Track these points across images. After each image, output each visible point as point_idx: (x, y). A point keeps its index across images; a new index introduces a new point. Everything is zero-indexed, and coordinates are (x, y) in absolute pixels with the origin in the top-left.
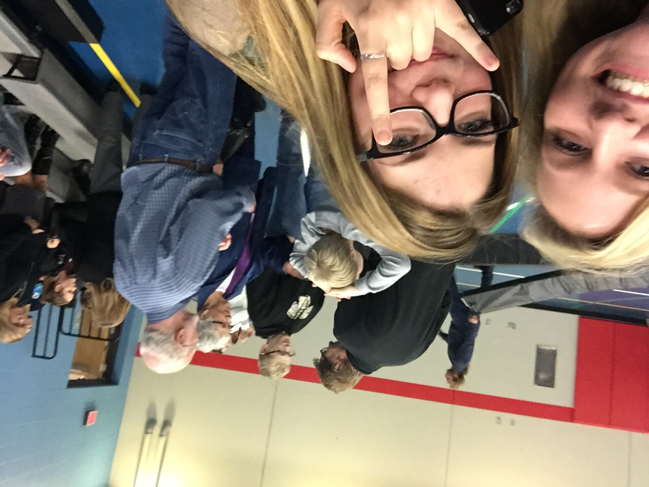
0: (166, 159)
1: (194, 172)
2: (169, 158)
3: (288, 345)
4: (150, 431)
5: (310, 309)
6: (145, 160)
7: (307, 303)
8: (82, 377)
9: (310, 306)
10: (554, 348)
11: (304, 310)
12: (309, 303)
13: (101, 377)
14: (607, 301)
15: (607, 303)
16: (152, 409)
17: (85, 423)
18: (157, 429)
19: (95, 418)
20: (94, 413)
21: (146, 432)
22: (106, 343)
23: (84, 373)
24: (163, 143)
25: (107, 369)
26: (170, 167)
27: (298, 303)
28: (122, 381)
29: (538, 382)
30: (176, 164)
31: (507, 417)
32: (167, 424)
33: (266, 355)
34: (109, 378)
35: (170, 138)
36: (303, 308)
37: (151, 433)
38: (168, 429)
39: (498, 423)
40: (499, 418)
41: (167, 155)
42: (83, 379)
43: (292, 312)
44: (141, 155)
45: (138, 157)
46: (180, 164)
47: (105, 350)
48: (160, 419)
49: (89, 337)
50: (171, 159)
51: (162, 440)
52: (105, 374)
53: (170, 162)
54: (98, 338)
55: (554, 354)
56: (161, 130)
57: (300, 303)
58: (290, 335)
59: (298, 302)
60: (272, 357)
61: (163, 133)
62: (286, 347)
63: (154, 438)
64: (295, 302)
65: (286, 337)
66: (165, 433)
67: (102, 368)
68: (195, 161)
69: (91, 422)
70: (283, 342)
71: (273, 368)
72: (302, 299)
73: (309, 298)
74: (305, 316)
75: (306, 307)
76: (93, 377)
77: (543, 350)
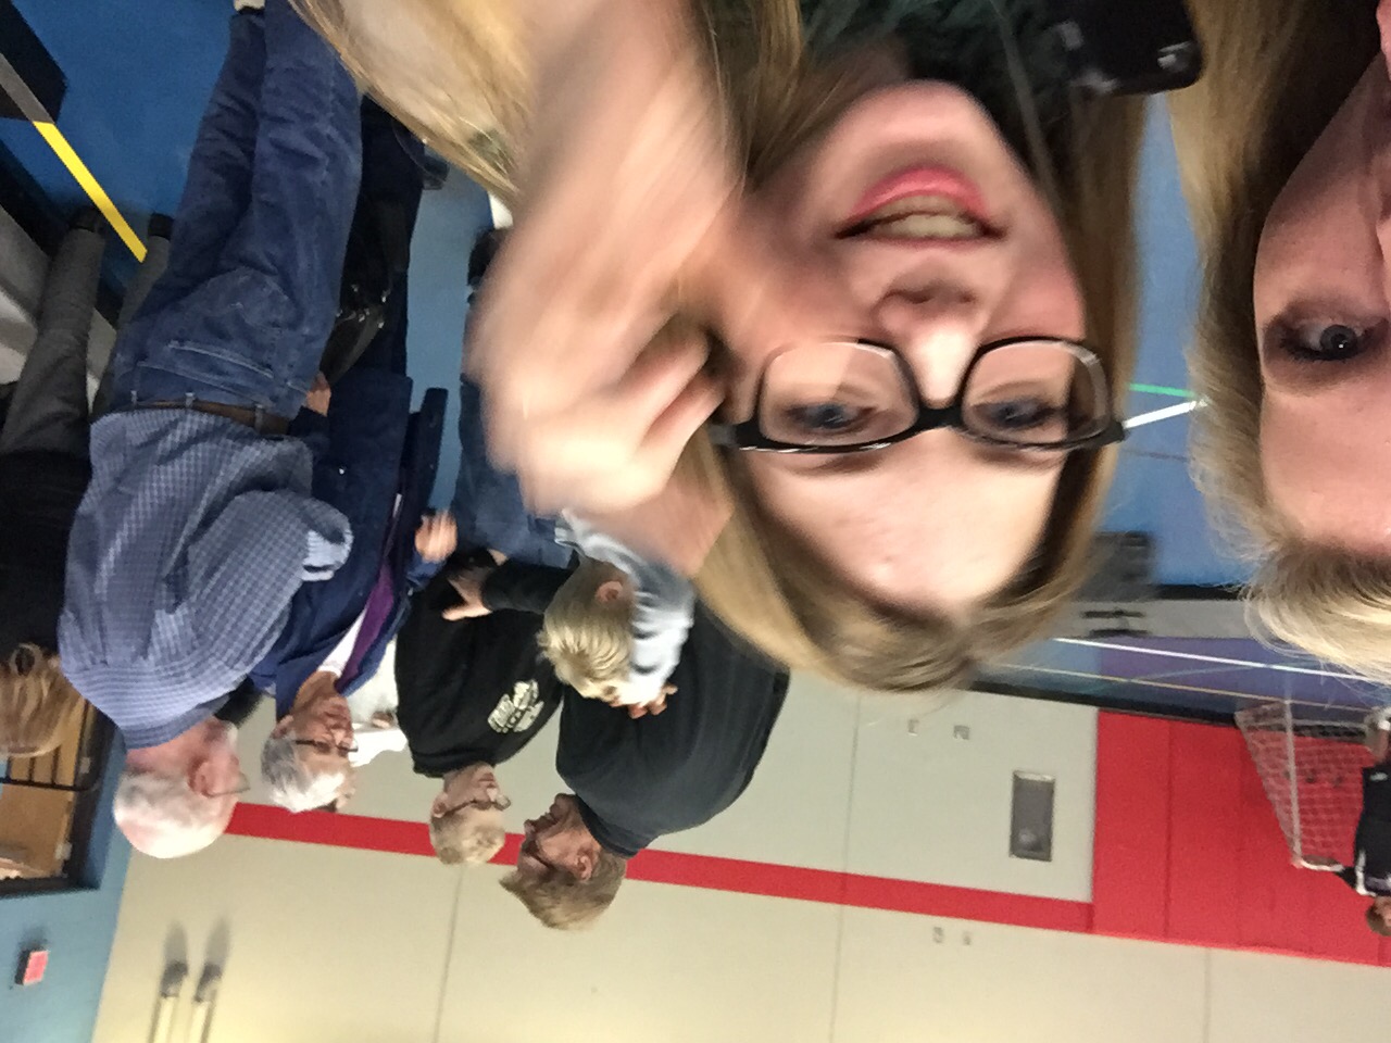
0: (188, 403)
1: (250, 429)
2: (196, 401)
3: (491, 786)
4: (172, 990)
5: (536, 710)
6: (142, 404)
7: (532, 697)
8: (14, 874)
9: (537, 701)
10: (1048, 778)
11: (523, 712)
12: (535, 696)
13: (58, 871)
14: (1156, 676)
15: (1153, 681)
16: (177, 940)
17: (19, 978)
18: (189, 985)
19: (44, 967)
20: (42, 957)
21: (165, 995)
22: (71, 795)
23: (22, 865)
24: (183, 369)
25: (73, 852)
26: (197, 418)
27: (512, 699)
28: (107, 879)
29: (1017, 849)
30: (211, 412)
31: (955, 926)
32: (210, 973)
33: (448, 815)
34: (78, 874)
35: (199, 360)
36: (523, 707)
37: (176, 995)
38: (214, 984)
39: (938, 942)
40: (939, 931)
41: (190, 395)
42: (17, 878)
43: (498, 717)
44: (134, 393)
45: (130, 396)
46: (217, 413)
47: (68, 811)
48: (196, 965)
49: (30, 783)
50: (200, 402)
51: (201, 1011)
52: (67, 865)
53: (198, 407)
54: (53, 785)
55: (1047, 791)
56: (182, 341)
57: (517, 698)
58: (493, 765)
59: (512, 694)
60: (462, 819)
61: (186, 348)
62: (489, 790)
63: (182, 1006)
64: (506, 696)
65: (486, 769)
66: (207, 993)
67: (62, 851)
68: (254, 409)
69: (35, 974)
70: (482, 780)
71: (467, 843)
72: (522, 689)
73: (535, 686)
74: (525, 724)
75: (529, 704)
76: (39, 873)
77: (1027, 781)
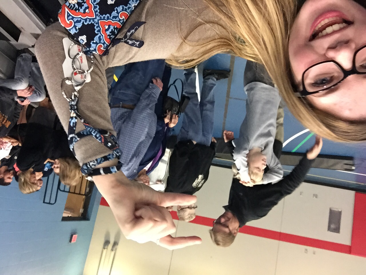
0: (121, 105)
4: (106, 247)
6: (113, 106)
7: (202, 178)
8: (70, 215)
10: (340, 210)
11: (200, 182)
13: (80, 215)
16: (107, 235)
17: (70, 241)
18: (110, 246)
20: (76, 236)
22: (84, 197)
23: (72, 213)
24: (120, 97)
25: (84, 211)
26: (123, 109)
27: (198, 179)
28: (92, 218)
29: (329, 229)
31: (310, 249)
32: (115, 244)
33: (181, 210)
34: (85, 217)
38: (116, 247)
40: (306, 250)
41: (121, 103)
43: (194, 184)
44: (112, 103)
47: (83, 200)
48: (112, 242)
49: (74, 193)
50: (123, 104)
51: (113, 253)
53: (123, 106)
54: (80, 194)
55: (340, 213)
56: (120, 90)
59: (198, 178)
60: (185, 211)
61: (121, 92)
64: (197, 179)
66: (114, 249)
67: (81, 211)
69: (74, 240)
71: (186, 217)
72: (200, 177)
73: (203, 175)
74: (200, 186)
75: (201, 180)
76: (76, 215)
77: (334, 211)
